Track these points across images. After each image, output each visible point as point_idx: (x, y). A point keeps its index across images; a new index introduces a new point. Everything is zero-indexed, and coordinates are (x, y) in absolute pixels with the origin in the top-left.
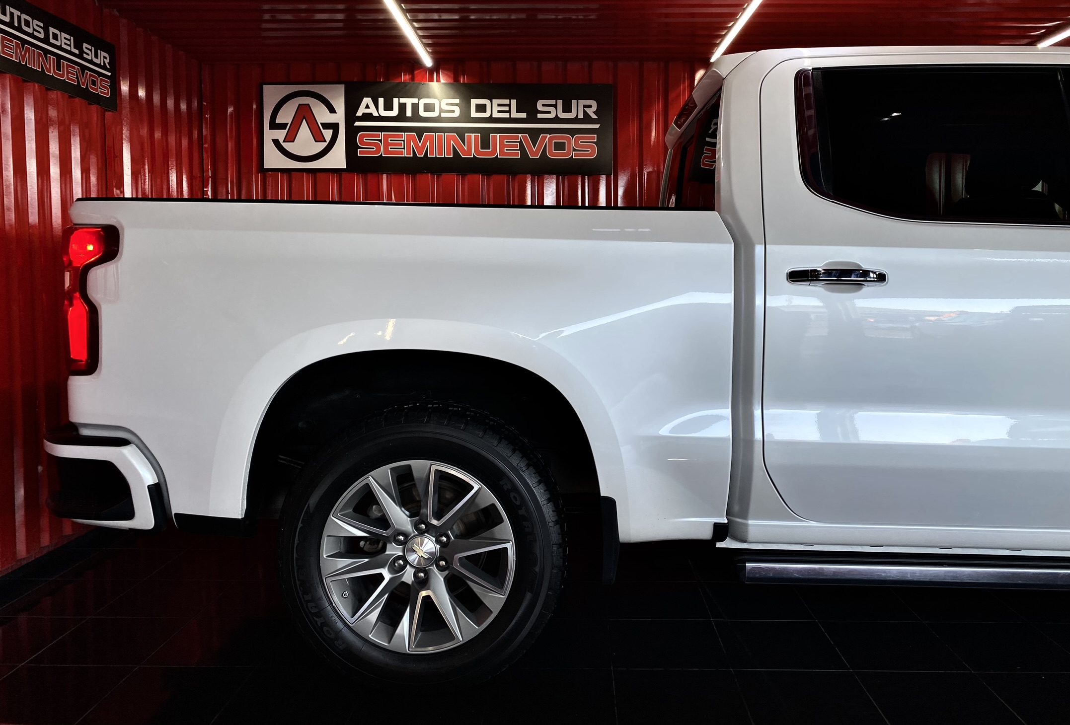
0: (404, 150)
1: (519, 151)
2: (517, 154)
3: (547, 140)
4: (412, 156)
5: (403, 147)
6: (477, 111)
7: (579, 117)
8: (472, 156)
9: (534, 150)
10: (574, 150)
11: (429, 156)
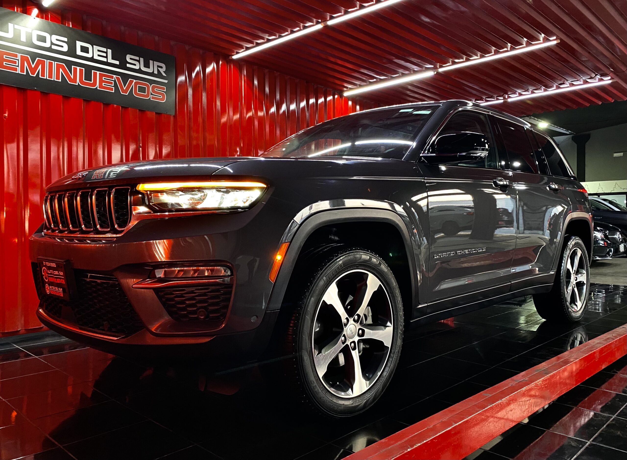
0: (18, 68)
1: (114, 88)
2: (112, 89)
3: (133, 83)
4: (25, 74)
5: (17, 65)
6: (81, 51)
7: (155, 73)
8: (77, 84)
9: (125, 89)
10: (152, 94)
11: (40, 77)
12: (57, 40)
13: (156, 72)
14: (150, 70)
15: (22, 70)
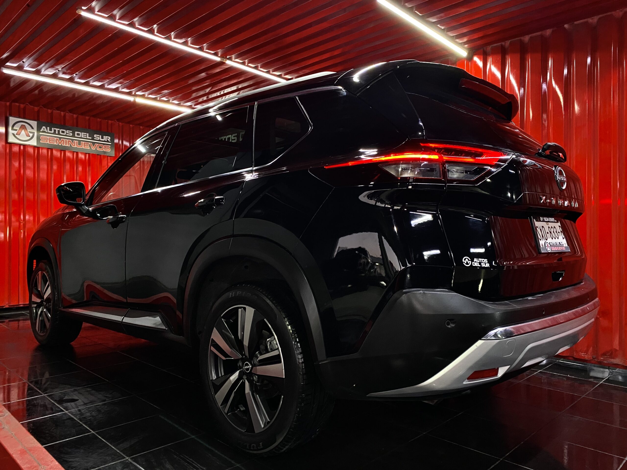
12: (68, 132)
13: (106, 140)
14: (104, 140)
15: (56, 143)
